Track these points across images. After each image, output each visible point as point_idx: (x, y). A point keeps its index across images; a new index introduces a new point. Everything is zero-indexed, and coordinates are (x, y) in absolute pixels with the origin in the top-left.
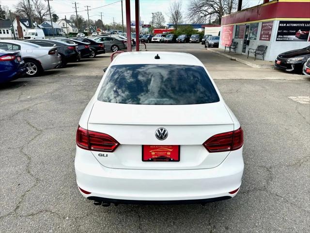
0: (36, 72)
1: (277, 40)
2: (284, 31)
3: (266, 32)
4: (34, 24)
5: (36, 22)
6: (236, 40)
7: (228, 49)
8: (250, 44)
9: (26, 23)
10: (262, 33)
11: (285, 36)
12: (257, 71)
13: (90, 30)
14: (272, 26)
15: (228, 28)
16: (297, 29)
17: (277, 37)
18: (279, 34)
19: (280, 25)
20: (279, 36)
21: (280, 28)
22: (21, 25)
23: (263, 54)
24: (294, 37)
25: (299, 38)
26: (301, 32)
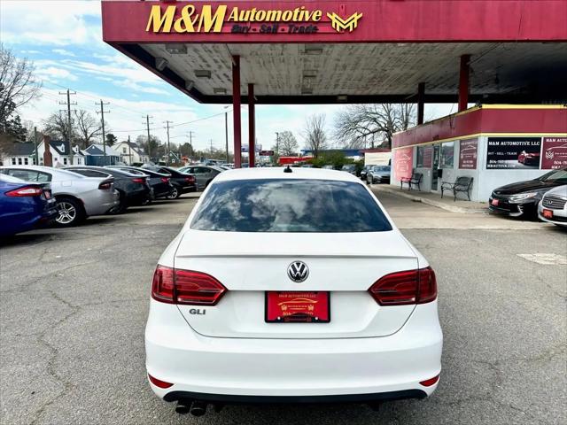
0: (73, 218)
1: (487, 168)
2: (499, 154)
3: (468, 155)
4: (74, 149)
5: (77, 146)
6: (419, 170)
7: (406, 186)
8: (443, 175)
9: (59, 148)
10: (462, 157)
11: (500, 161)
12: (459, 217)
13: (170, 158)
14: (476, 146)
15: (403, 151)
16: (519, 149)
17: (488, 163)
18: (489, 158)
19: (490, 143)
20: (491, 161)
21: (490, 148)
22: (52, 150)
23: (467, 190)
24: (515, 162)
25: (525, 164)
26: (526, 155)
